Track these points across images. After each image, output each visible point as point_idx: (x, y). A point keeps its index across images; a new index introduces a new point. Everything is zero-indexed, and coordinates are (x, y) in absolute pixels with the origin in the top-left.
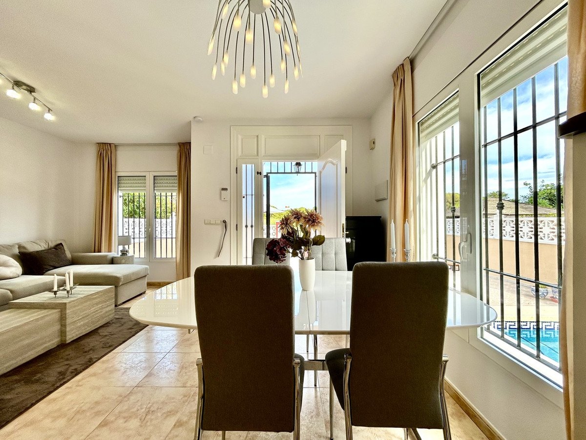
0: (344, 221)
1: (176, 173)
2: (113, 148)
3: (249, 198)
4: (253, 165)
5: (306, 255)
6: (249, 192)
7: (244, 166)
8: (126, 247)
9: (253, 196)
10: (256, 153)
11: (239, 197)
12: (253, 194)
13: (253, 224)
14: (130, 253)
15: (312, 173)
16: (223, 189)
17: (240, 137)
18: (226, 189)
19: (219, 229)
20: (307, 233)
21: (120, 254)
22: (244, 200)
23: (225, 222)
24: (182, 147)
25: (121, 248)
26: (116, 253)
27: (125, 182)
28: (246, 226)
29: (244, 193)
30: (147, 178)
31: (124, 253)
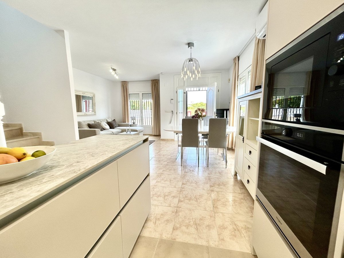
0: (215, 110)
1: (151, 92)
2: (127, 83)
3: (181, 102)
4: (183, 90)
5: (201, 119)
6: (181, 100)
7: (179, 90)
8: (135, 121)
9: (183, 102)
10: (183, 85)
11: (177, 102)
12: (183, 101)
13: (182, 112)
14: (136, 123)
15: (205, 90)
16: (172, 99)
17: (177, 79)
18: (173, 99)
19: (170, 114)
20: (202, 114)
21: (132, 123)
22: (179, 103)
23: (172, 111)
24: (153, 81)
25: (133, 121)
26: (131, 123)
27: (132, 96)
28: (180, 113)
29: (179, 101)
30: (140, 94)
31: (134, 123)
